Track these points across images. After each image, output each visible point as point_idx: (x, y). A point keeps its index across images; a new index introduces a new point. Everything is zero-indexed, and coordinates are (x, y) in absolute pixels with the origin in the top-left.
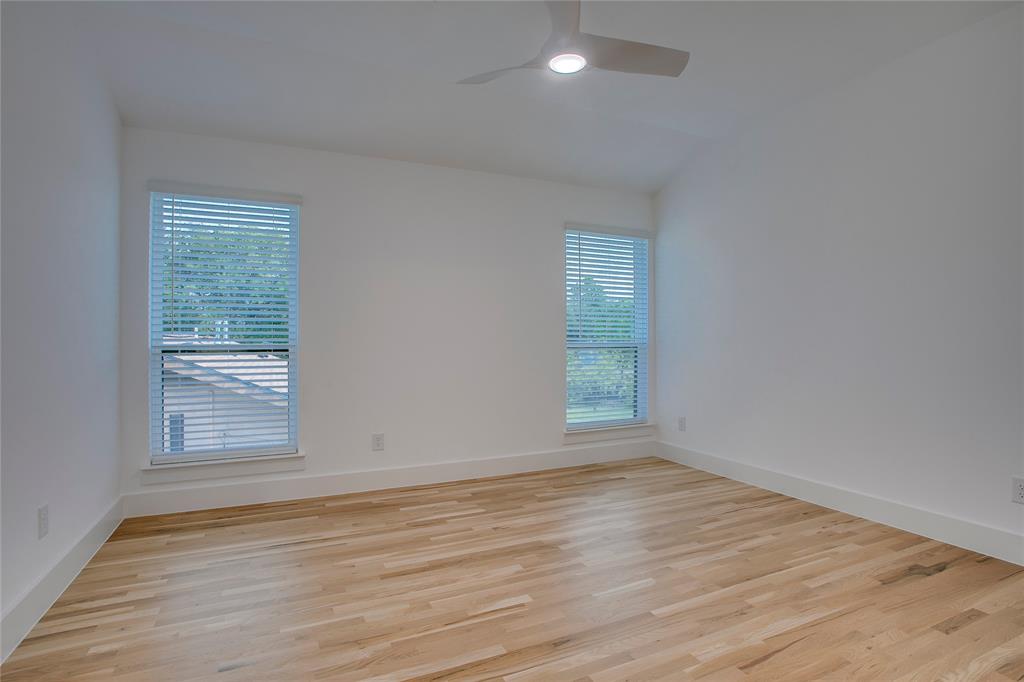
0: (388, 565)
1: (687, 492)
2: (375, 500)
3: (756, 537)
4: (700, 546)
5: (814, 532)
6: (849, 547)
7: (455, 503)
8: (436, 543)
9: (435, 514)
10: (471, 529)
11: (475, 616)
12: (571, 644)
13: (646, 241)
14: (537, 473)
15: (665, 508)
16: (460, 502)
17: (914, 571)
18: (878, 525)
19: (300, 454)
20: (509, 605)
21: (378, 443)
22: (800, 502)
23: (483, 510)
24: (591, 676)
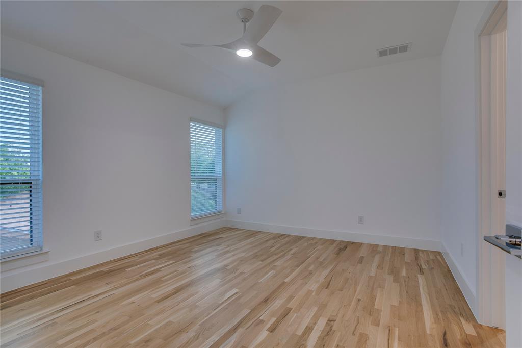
0: (154, 296)
1: (253, 238)
2: (104, 269)
3: (291, 250)
4: (277, 257)
5: (306, 244)
6: (320, 247)
7: (154, 261)
8: (166, 280)
9: (150, 268)
10: (178, 271)
11: (223, 303)
12: (269, 300)
13: (221, 130)
14: (181, 241)
15: (251, 246)
16: (156, 260)
17: (340, 250)
18: (321, 239)
19: (45, 250)
20: (231, 295)
21: (98, 236)
22: (293, 236)
23: (174, 262)
24: (288, 306)
